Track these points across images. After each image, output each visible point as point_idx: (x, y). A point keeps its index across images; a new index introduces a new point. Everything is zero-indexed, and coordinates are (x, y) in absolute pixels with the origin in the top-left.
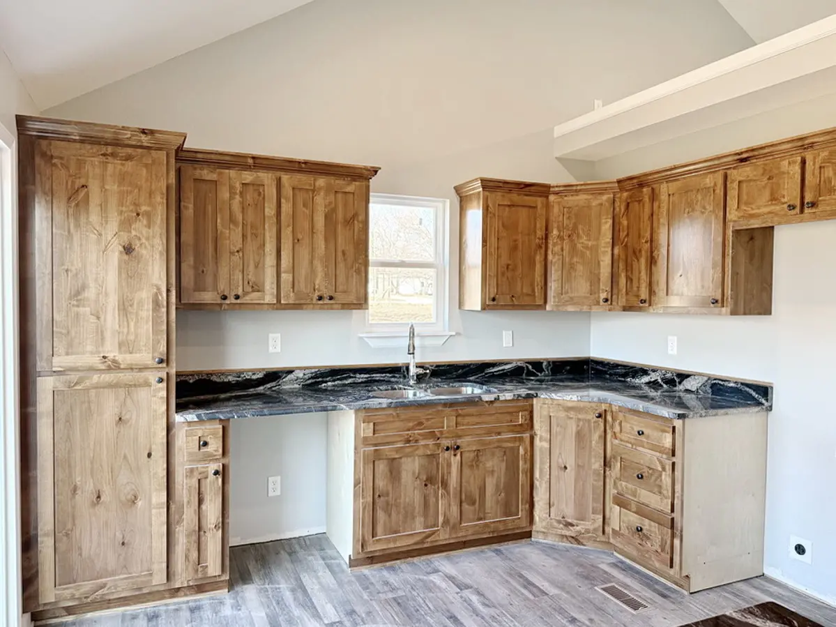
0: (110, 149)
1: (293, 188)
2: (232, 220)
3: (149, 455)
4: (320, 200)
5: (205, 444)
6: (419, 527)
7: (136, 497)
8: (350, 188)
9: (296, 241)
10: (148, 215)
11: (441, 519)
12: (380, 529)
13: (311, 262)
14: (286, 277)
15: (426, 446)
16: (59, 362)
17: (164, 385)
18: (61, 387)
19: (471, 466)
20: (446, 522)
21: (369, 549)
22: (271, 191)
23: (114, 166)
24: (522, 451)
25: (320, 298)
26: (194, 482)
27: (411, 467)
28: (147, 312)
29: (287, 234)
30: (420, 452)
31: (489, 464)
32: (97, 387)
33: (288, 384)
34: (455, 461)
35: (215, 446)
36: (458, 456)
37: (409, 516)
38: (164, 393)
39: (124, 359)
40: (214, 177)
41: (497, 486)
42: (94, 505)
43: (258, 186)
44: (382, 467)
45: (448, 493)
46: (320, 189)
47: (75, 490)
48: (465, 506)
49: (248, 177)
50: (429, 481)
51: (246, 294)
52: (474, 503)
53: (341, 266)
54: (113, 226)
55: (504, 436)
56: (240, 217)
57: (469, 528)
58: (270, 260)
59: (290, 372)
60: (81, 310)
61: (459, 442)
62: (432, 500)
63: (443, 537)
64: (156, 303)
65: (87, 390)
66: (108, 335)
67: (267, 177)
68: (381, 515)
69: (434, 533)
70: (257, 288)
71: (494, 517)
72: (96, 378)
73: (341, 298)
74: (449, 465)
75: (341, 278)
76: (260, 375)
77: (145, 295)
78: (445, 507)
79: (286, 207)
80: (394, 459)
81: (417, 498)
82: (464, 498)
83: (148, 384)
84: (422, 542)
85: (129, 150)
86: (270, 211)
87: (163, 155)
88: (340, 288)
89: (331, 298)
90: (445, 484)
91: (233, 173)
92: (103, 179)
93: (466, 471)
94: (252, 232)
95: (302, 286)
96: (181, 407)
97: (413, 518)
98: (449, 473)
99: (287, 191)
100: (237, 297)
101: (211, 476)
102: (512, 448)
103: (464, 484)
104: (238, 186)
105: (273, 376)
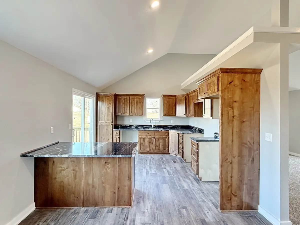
0: (106, 96)
1: (132, 98)
2: (123, 103)
3: (110, 134)
4: (136, 100)
5: (117, 133)
6: (148, 149)
7: (108, 140)
8: (141, 98)
9: (132, 106)
10: (110, 103)
11: (152, 149)
12: (142, 149)
13: (134, 109)
14: (130, 111)
15: (149, 137)
16: (100, 122)
17: (112, 125)
18: (100, 125)
19: (157, 141)
20: (153, 149)
21: (140, 151)
22: (128, 99)
23: (107, 98)
24: (167, 139)
25: (135, 114)
26: (116, 138)
27: (147, 140)
28: (110, 116)
29: (131, 104)
30: (148, 138)
31: (160, 141)
32: (104, 125)
33: (133, 127)
34: (154, 140)
35: (118, 134)
36: (155, 139)
37: (146, 147)
38: (112, 126)
39: (108, 122)
40: (121, 97)
41: (162, 144)
42: (104, 140)
43: (127, 98)
44: (142, 139)
45: (153, 144)
46: (136, 98)
47: (102, 138)
48: (156, 147)
49: (125, 97)
50: (150, 142)
51: (125, 113)
52: (158, 147)
53: (139, 109)
54: (107, 105)
55: (164, 137)
56: (124, 103)
57: (157, 151)
58: (128, 109)
59: (133, 125)
60: (103, 115)
61: (155, 137)
62: (150, 145)
63: (152, 151)
64: (111, 115)
65: (103, 125)
66: (106, 119)
67: (128, 97)
68: (142, 147)
69: (151, 150)
70: (126, 113)
71: (161, 149)
72: (104, 124)
73: (138, 114)
74: (153, 140)
75: (139, 111)
76: (129, 126)
77: (110, 114)
78: (153, 147)
79: (131, 101)
80: (144, 138)
81: (148, 145)
82: (156, 146)
83: (110, 125)
84: (149, 151)
85: (108, 96)
86: (128, 102)
87: (112, 96)
88: (139, 112)
89: (137, 114)
90: (152, 143)
91: (123, 97)
92: (105, 99)
93: (156, 142)
94: (126, 105)
95: (133, 112)
96: (114, 129)
97: (147, 148)
98: (153, 141)
99: (131, 99)
100: (124, 114)
101: (118, 138)
102: (165, 139)
103: (156, 143)
104: (124, 99)
105: (131, 126)
